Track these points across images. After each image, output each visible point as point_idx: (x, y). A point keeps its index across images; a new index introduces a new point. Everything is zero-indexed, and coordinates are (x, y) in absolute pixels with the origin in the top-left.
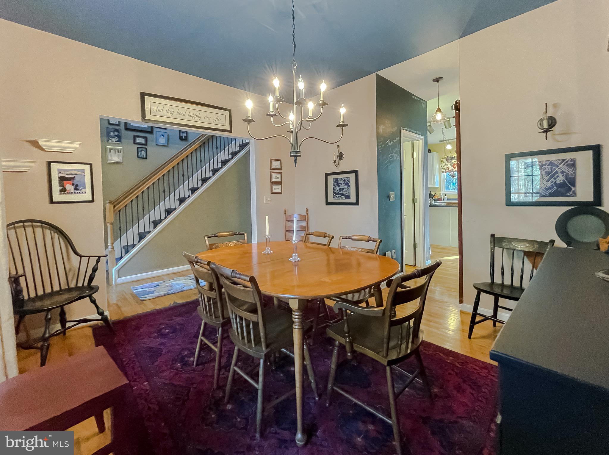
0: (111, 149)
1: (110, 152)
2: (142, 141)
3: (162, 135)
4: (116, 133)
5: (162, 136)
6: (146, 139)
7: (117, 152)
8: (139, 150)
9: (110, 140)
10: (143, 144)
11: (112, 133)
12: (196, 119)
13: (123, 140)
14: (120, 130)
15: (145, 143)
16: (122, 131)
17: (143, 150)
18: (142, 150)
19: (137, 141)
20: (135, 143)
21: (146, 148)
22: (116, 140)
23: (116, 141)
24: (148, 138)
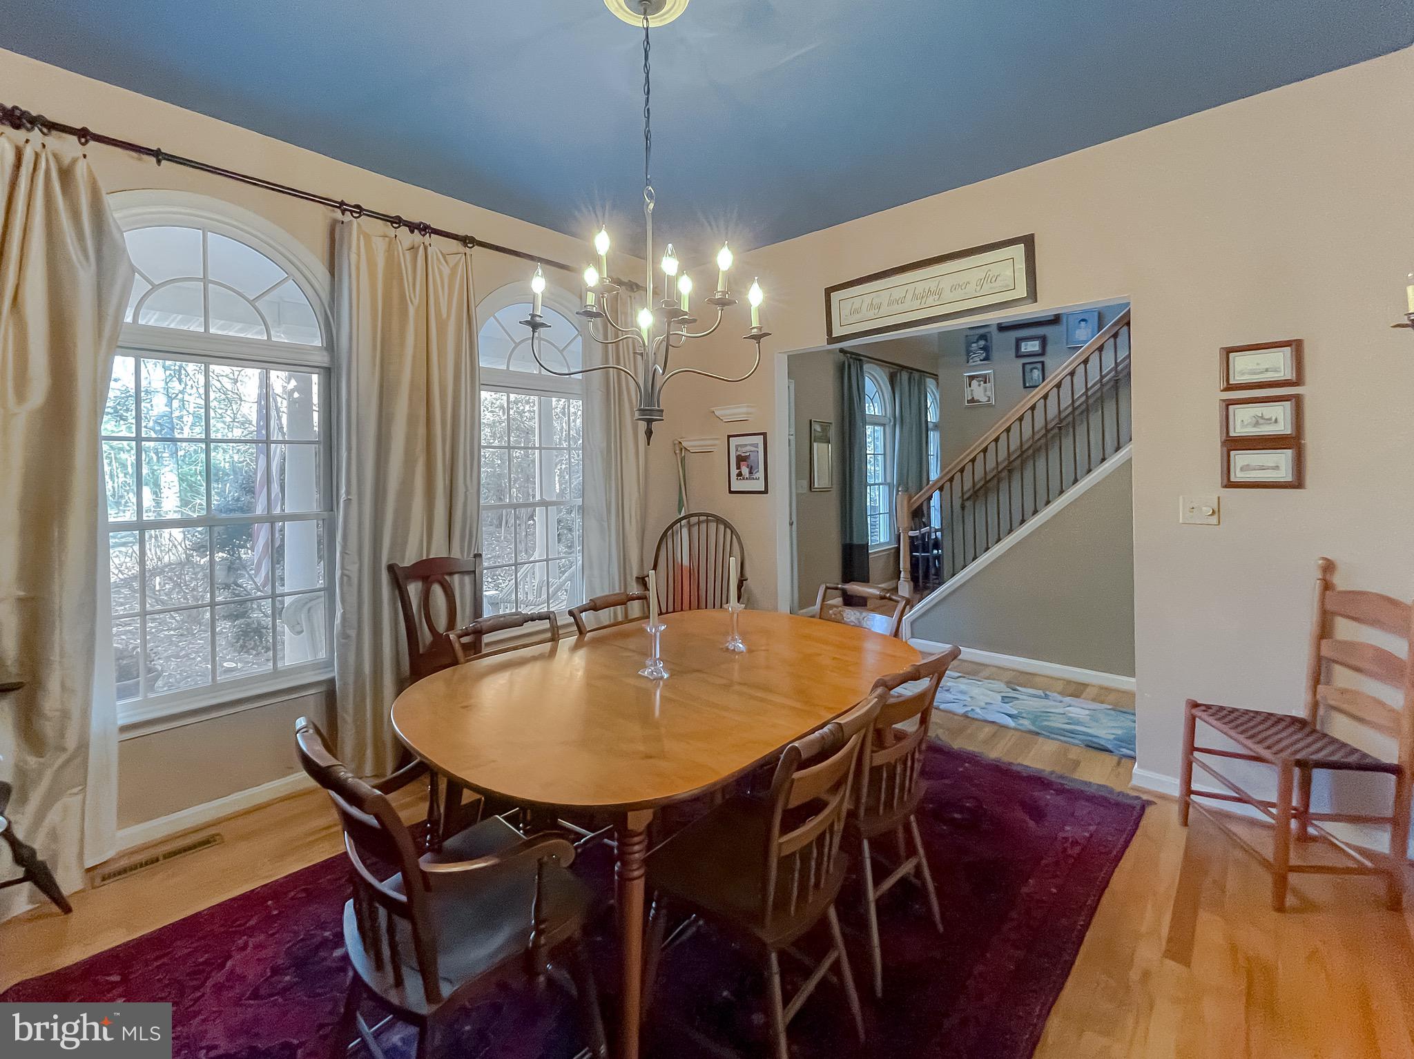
0: (972, 378)
1: (970, 386)
2: (1034, 346)
3: (1083, 320)
4: (982, 343)
5: (1083, 323)
6: (1044, 341)
7: (982, 383)
8: (1028, 367)
9: (971, 361)
10: (1036, 353)
11: (974, 345)
12: (930, 301)
13: (995, 354)
14: (989, 335)
15: (1040, 352)
16: (994, 337)
17: (1035, 368)
18: (1031, 370)
19: (1023, 350)
20: (1019, 355)
21: (1043, 363)
22: (981, 358)
23: (981, 360)
24: (1048, 335)
